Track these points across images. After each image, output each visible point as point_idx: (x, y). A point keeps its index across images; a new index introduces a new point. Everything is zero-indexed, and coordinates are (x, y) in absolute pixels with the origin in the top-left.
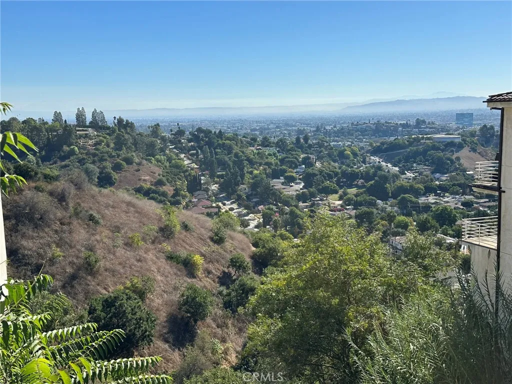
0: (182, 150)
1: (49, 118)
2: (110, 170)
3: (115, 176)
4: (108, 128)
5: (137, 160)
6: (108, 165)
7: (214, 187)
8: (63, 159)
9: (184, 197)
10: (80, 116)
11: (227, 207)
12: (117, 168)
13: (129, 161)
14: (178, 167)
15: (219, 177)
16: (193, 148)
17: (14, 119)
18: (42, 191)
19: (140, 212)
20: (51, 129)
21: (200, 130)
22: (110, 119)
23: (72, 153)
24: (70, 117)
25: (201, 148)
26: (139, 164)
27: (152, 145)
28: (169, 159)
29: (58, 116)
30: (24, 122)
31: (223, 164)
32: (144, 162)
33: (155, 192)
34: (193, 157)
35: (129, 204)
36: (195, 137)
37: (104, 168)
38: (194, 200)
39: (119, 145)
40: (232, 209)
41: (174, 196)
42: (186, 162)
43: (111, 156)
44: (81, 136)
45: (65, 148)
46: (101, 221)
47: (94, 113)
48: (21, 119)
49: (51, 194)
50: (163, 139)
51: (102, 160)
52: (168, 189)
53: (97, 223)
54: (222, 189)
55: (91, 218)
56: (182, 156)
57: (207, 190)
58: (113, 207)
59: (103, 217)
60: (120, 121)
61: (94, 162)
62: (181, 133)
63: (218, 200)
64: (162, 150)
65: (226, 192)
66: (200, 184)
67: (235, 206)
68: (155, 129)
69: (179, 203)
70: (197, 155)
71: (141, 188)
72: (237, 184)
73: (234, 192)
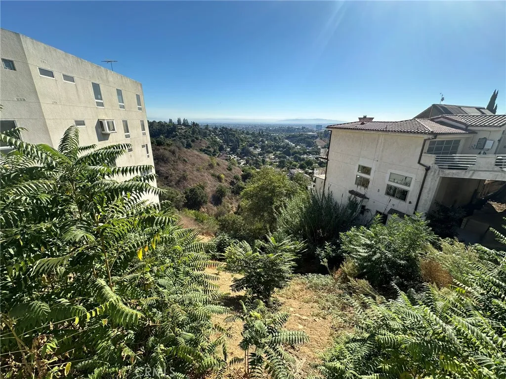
0: (217, 135)
1: (167, 121)
2: (190, 142)
3: (192, 144)
4: (189, 126)
5: (200, 138)
6: (190, 140)
7: (229, 149)
8: (173, 137)
9: (217, 153)
10: (179, 121)
11: (233, 157)
12: (193, 141)
13: (197, 139)
14: (215, 141)
15: (230, 145)
16: (221, 134)
17: (154, 121)
18: (167, 150)
19: (201, 159)
20: (168, 126)
21: (223, 128)
22: (190, 122)
23: (177, 135)
24: (175, 121)
25: (224, 135)
26: (201, 140)
27: (205, 133)
28: (212, 138)
29: (171, 121)
30: (158, 123)
31: (232, 141)
32: (203, 139)
33: (207, 150)
34: (221, 138)
35: (198, 155)
36: (221, 130)
37: (188, 141)
38: (221, 154)
39: (194, 132)
40: (235, 158)
41: (214, 152)
42: (218, 140)
43: (191, 137)
44: (179, 129)
45: (174, 133)
46: (188, 161)
47: (184, 120)
48: (157, 121)
49: (170, 151)
50: (209, 130)
51: (187, 138)
52: (212, 150)
53: (186, 162)
54: (231, 151)
55: (184, 160)
56: (217, 137)
57: (226, 150)
58: (192, 156)
59: (188, 160)
60: (194, 123)
61: (184, 139)
62: (216, 128)
63: (230, 154)
64: (209, 135)
65: (233, 151)
66: (223, 148)
67: (236, 157)
68: (207, 127)
69: (216, 155)
70: (222, 137)
71: (202, 149)
72: (237, 149)
73: (236, 151)
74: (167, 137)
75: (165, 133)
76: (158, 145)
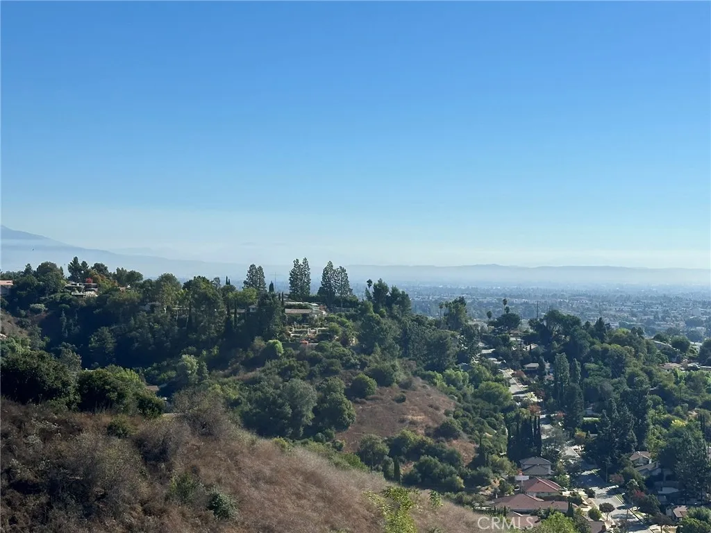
0: (510, 360)
1: (239, 278)
2: (340, 396)
3: (351, 409)
4: (353, 303)
5: (401, 376)
6: (339, 383)
7: (572, 452)
9: (497, 468)
10: (299, 275)
11: (596, 503)
12: (357, 392)
13: (383, 378)
14: (491, 397)
15: (586, 427)
16: (534, 356)
17: (167, 278)
18: (123, 435)
20: (241, 301)
21: (553, 316)
22: (359, 282)
23: (271, 352)
24: (278, 276)
25: (550, 358)
26: (406, 386)
27: (439, 347)
28: (475, 379)
29: (255, 275)
32: (418, 382)
33: (432, 451)
34: (532, 379)
35: (312, 478)
36: (542, 333)
37: (330, 389)
38: (522, 478)
39: (370, 339)
40: (607, 508)
41: (475, 464)
42: (515, 388)
43: (348, 365)
44: (292, 320)
45: (259, 342)
46: (235, 512)
47: (328, 272)
48: (184, 275)
50: (469, 334)
51: (328, 372)
52: (464, 448)
54: (590, 457)
56: (507, 373)
57: (553, 457)
59: (242, 503)
60: (380, 289)
61: (310, 377)
62: (509, 321)
63: (577, 482)
64: (463, 358)
65: (600, 464)
66: (539, 442)
67: (616, 501)
68: (455, 311)
69: (484, 482)
70: (540, 372)
71: (403, 440)
72: (626, 448)
73: (617, 466)
74: (215, 364)
75: (208, 345)
76: (82, 407)
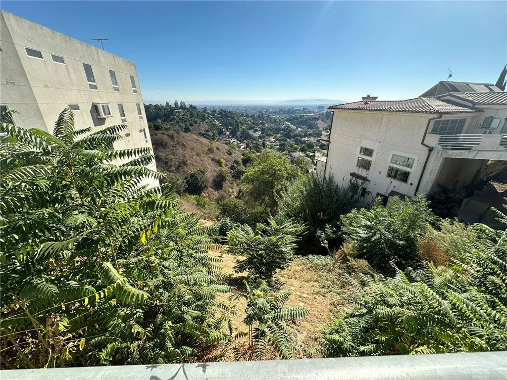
0: (215, 118)
1: (164, 104)
2: (189, 126)
3: (191, 128)
4: (187, 109)
6: (188, 123)
7: (228, 133)
8: (171, 121)
9: (217, 136)
10: (176, 103)
11: (233, 141)
12: (191, 125)
13: (196, 122)
14: (214, 125)
15: (229, 129)
16: (219, 117)
18: (165, 134)
19: (201, 143)
20: (165, 109)
21: (222, 110)
22: (187, 105)
23: (174, 118)
24: (172, 104)
25: (222, 117)
26: (199, 123)
27: (204, 116)
28: (211, 122)
29: (167, 103)
30: (155, 106)
31: (231, 124)
32: (201, 123)
33: (206, 134)
35: (197, 140)
36: (220, 113)
37: (187, 125)
38: (220, 138)
39: (192, 116)
40: (234, 142)
41: (213, 136)
42: (217, 123)
43: (189, 120)
44: (177, 112)
45: (171, 117)
46: (187, 146)
47: (181, 102)
48: (154, 104)
49: (168, 135)
50: (208, 113)
51: (185, 122)
52: (211, 133)
53: (185, 146)
54: (230, 134)
55: (183, 145)
56: (216, 120)
57: (225, 134)
58: (191, 141)
59: (187, 144)
60: (191, 106)
61: (182, 123)
62: (215, 111)
63: (229, 138)
64: (208, 118)
65: (232, 135)
66: (223, 132)
67: (236, 140)
68: (205, 110)
69: (215, 139)
70: (221, 120)
71: (200, 133)
72: (236, 132)
73: (235, 135)
74: (164, 121)
75: (162, 117)
76: (155, 130)
